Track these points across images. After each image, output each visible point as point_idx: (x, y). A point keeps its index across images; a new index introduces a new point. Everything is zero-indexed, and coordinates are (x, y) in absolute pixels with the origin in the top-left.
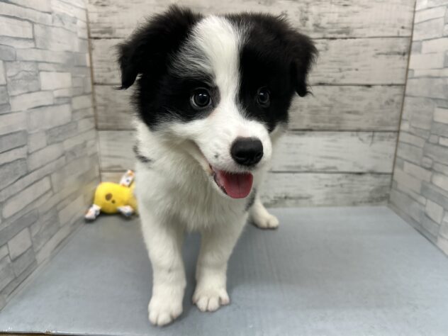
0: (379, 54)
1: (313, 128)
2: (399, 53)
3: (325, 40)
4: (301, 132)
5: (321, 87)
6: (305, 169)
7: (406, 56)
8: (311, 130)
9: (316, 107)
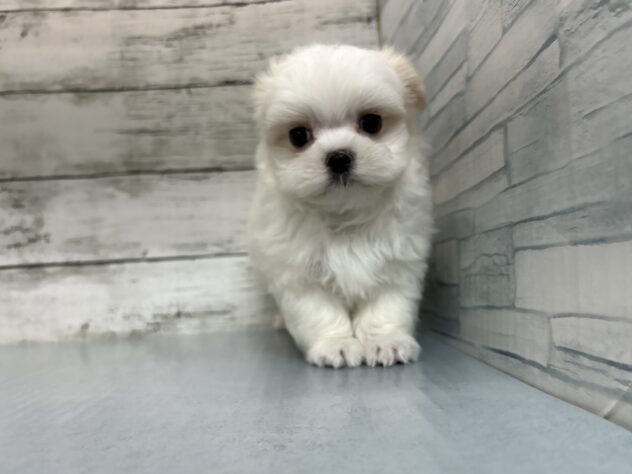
0: (326, 23)
1: (224, 166)
2: (359, 19)
3: (227, 8)
4: (200, 175)
5: (230, 88)
6: (217, 250)
7: (374, 24)
8: (219, 169)
9: (223, 124)
